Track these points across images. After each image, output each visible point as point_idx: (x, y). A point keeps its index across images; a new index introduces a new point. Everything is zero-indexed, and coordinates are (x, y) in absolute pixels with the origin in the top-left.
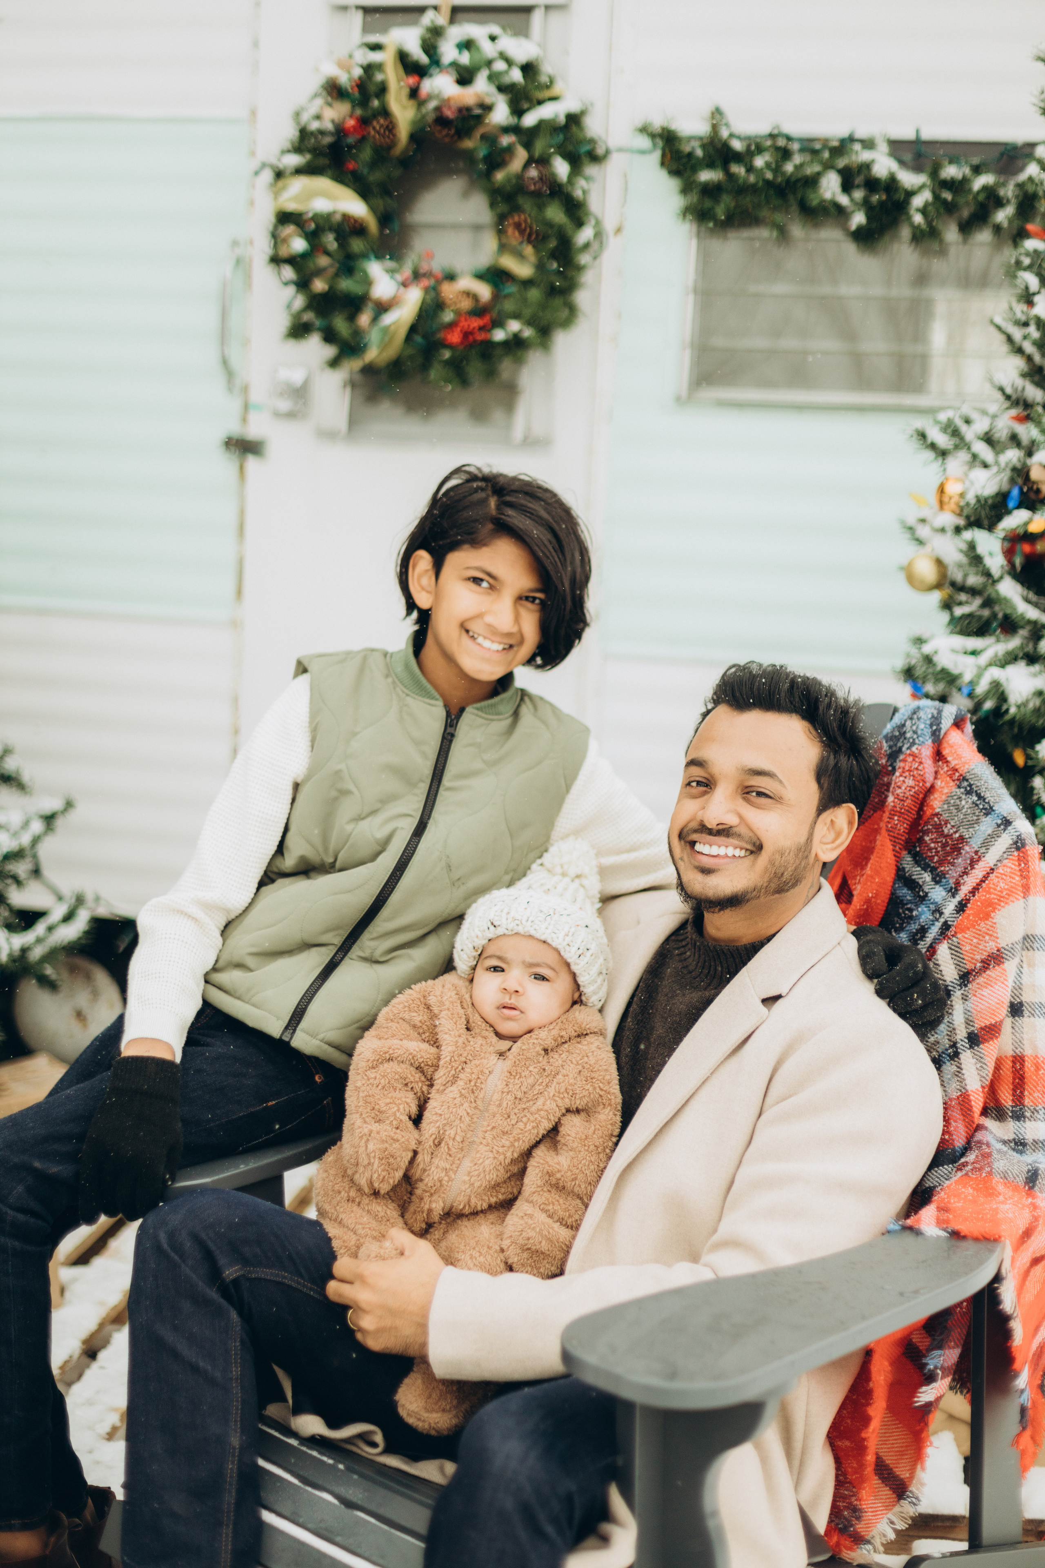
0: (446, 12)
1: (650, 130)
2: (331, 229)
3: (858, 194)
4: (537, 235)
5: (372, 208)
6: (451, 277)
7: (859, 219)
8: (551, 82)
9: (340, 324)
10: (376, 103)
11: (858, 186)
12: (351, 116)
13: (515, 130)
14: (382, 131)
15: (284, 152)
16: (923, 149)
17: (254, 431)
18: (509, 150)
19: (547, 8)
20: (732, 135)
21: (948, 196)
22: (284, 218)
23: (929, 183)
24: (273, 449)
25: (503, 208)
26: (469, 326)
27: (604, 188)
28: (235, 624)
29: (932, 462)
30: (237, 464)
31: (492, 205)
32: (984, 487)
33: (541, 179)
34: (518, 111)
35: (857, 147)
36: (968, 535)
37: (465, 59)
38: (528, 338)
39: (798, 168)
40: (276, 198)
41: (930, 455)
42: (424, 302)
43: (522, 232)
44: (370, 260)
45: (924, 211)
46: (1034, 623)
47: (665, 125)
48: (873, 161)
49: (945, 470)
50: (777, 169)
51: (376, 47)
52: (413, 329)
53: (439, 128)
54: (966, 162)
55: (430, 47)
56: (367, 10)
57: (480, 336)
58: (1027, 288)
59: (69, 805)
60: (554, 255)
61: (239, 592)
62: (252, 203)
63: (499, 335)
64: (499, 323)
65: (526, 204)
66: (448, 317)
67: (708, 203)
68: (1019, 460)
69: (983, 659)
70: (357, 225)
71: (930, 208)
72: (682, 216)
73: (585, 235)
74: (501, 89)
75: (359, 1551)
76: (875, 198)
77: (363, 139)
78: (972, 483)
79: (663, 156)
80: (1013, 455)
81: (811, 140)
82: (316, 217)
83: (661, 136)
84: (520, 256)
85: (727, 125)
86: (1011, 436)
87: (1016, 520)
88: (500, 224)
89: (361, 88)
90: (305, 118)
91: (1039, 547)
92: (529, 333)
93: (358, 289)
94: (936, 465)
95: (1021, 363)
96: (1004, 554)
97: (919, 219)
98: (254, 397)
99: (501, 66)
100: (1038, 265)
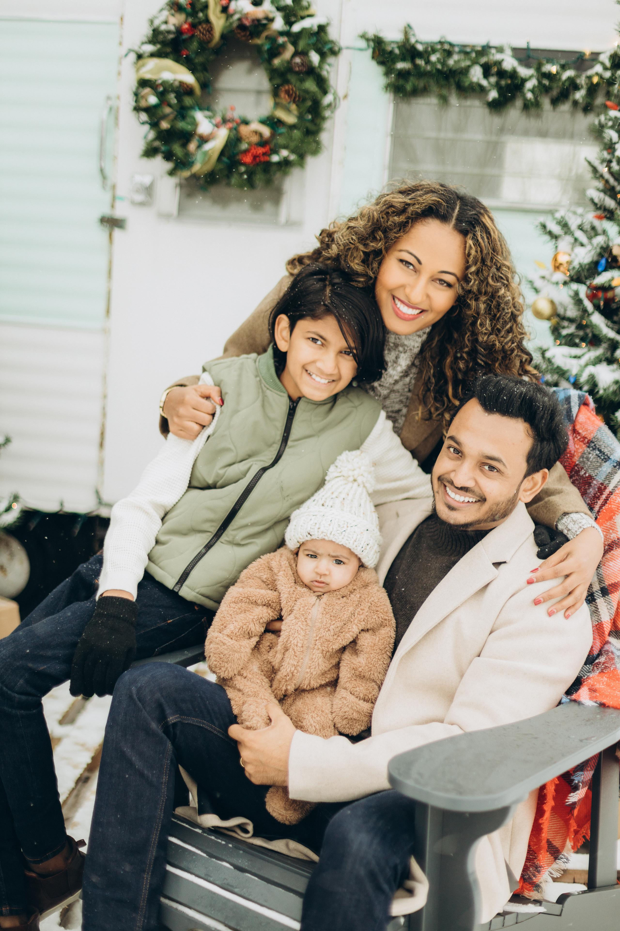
1: (367, 37)
2: (173, 91)
3: (493, 80)
4: (299, 98)
5: (197, 79)
6: (246, 122)
7: (493, 94)
8: (309, 5)
9: (177, 149)
10: (201, 15)
11: (493, 75)
12: (186, 22)
13: (287, 34)
14: (205, 32)
15: (143, 43)
16: (531, 54)
17: (119, 213)
20: (417, 42)
21: (546, 82)
22: (143, 83)
23: (535, 74)
24: (130, 224)
25: (278, 81)
26: (256, 152)
27: (337, 71)
28: (106, 331)
29: (548, 242)
30: (108, 233)
31: (271, 79)
32: (584, 258)
33: (302, 64)
34: (289, 23)
35: (493, 51)
36: (575, 286)
38: (293, 161)
39: (456, 62)
40: (138, 70)
41: (547, 238)
42: (229, 137)
43: (290, 96)
44: (196, 110)
45: (532, 91)
46: (611, 340)
47: (377, 34)
48: (503, 60)
49: (556, 247)
50: (444, 63)
52: (222, 153)
53: (239, 31)
54: (557, 62)
57: (262, 159)
58: (611, 140)
59: (8, 440)
60: (310, 111)
61: (108, 312)
62: (119, 74)
63: (275, 158)
64: (275, 151)
65: (293, 78)
66: (244, 146)
67: (401, 82)
68: (605, 243)
69: (583, 361)
70: (188, 89)
71: (536, 89)
72: (385, 89)
73: (328, 99)
74: (279, 9)
75: (250, 897)
76: (503, 83)
77: (193, 36)
78: (576, 255)
79: (374, 52)
80: (600, 240)
81: (465, 46)
82: (165, 83)
83: (373, 40)
84: (288, 110)
85: (414, 35)
86: (593, 228)
87: (601, 279)
88: (275, 93)
89: (192, 5)
90: (157, 23)
91: (610, 294)
92: (293, 157)
93: (189, 128)
94: (551, 244)
95: (600, 185)
96: (592, 297)
97: (529, 96)
98: (119, 192)
100: (617, 126)
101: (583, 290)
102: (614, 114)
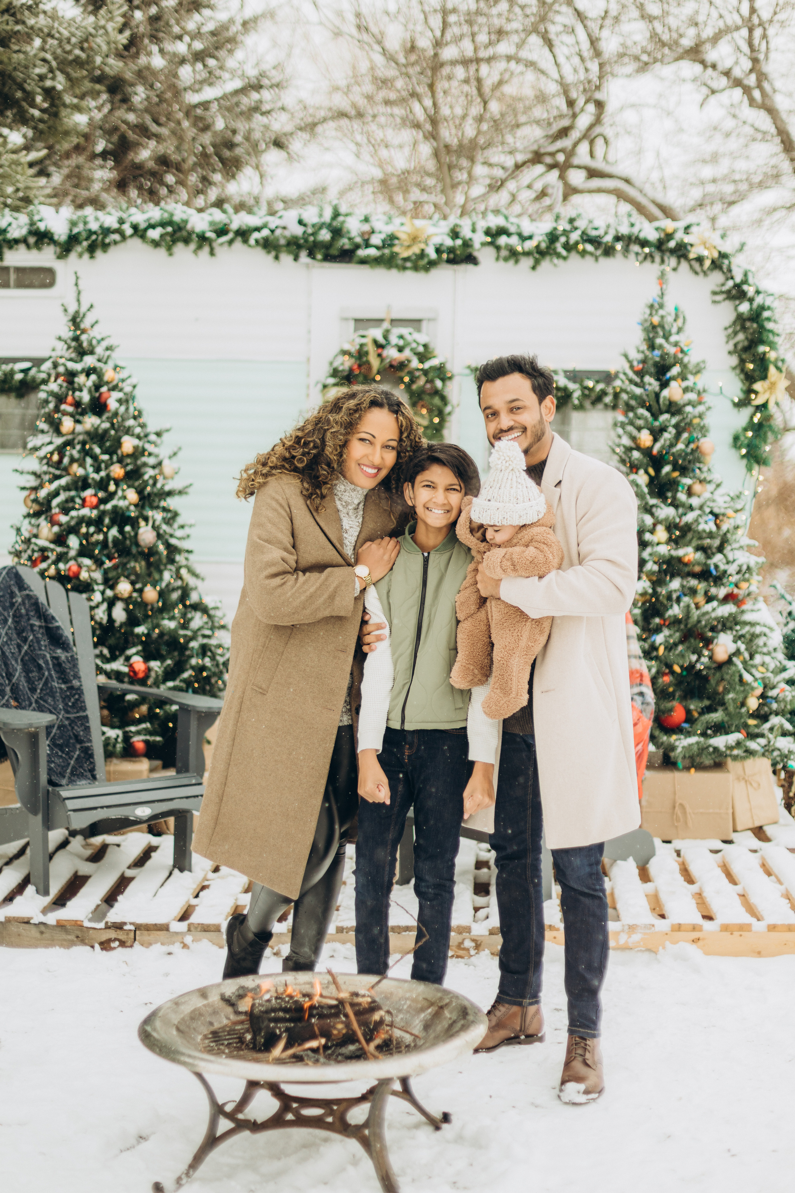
0: (388, 321)
1: (470, 367)
4: (431, 409)
8: (434, 350)
12: (355, 364)
13: (421, 369)
14: (367, 369)
15: (327, 377)
16: (576, 374)
18: (419, 377)
19: (429, 320)
21: (587, 392)
23: (579, 387)
25: (415, 399)
27: (453, 390)
33: (431, 388)
34: (422, 362)
37: (401, 343)
40: (324, 395)
43: (423, 407)
45: (578, 399)
51: (363, 336)
53: (390, 367)
54: (594, 379)
55: (385, 337)
56: (355, 320)
60: (437, 416)
65: (425, 397)
71: (580, 397)
73: (448, 408)
74: (415, 354)
77: (360, 371)
84: (423, 416)
89: (359, 353)
90: (336, 364)
95: (618, 457)
97: (577, 402)
99: (414, 345)
100: (623, 425)
102: (621, 418)
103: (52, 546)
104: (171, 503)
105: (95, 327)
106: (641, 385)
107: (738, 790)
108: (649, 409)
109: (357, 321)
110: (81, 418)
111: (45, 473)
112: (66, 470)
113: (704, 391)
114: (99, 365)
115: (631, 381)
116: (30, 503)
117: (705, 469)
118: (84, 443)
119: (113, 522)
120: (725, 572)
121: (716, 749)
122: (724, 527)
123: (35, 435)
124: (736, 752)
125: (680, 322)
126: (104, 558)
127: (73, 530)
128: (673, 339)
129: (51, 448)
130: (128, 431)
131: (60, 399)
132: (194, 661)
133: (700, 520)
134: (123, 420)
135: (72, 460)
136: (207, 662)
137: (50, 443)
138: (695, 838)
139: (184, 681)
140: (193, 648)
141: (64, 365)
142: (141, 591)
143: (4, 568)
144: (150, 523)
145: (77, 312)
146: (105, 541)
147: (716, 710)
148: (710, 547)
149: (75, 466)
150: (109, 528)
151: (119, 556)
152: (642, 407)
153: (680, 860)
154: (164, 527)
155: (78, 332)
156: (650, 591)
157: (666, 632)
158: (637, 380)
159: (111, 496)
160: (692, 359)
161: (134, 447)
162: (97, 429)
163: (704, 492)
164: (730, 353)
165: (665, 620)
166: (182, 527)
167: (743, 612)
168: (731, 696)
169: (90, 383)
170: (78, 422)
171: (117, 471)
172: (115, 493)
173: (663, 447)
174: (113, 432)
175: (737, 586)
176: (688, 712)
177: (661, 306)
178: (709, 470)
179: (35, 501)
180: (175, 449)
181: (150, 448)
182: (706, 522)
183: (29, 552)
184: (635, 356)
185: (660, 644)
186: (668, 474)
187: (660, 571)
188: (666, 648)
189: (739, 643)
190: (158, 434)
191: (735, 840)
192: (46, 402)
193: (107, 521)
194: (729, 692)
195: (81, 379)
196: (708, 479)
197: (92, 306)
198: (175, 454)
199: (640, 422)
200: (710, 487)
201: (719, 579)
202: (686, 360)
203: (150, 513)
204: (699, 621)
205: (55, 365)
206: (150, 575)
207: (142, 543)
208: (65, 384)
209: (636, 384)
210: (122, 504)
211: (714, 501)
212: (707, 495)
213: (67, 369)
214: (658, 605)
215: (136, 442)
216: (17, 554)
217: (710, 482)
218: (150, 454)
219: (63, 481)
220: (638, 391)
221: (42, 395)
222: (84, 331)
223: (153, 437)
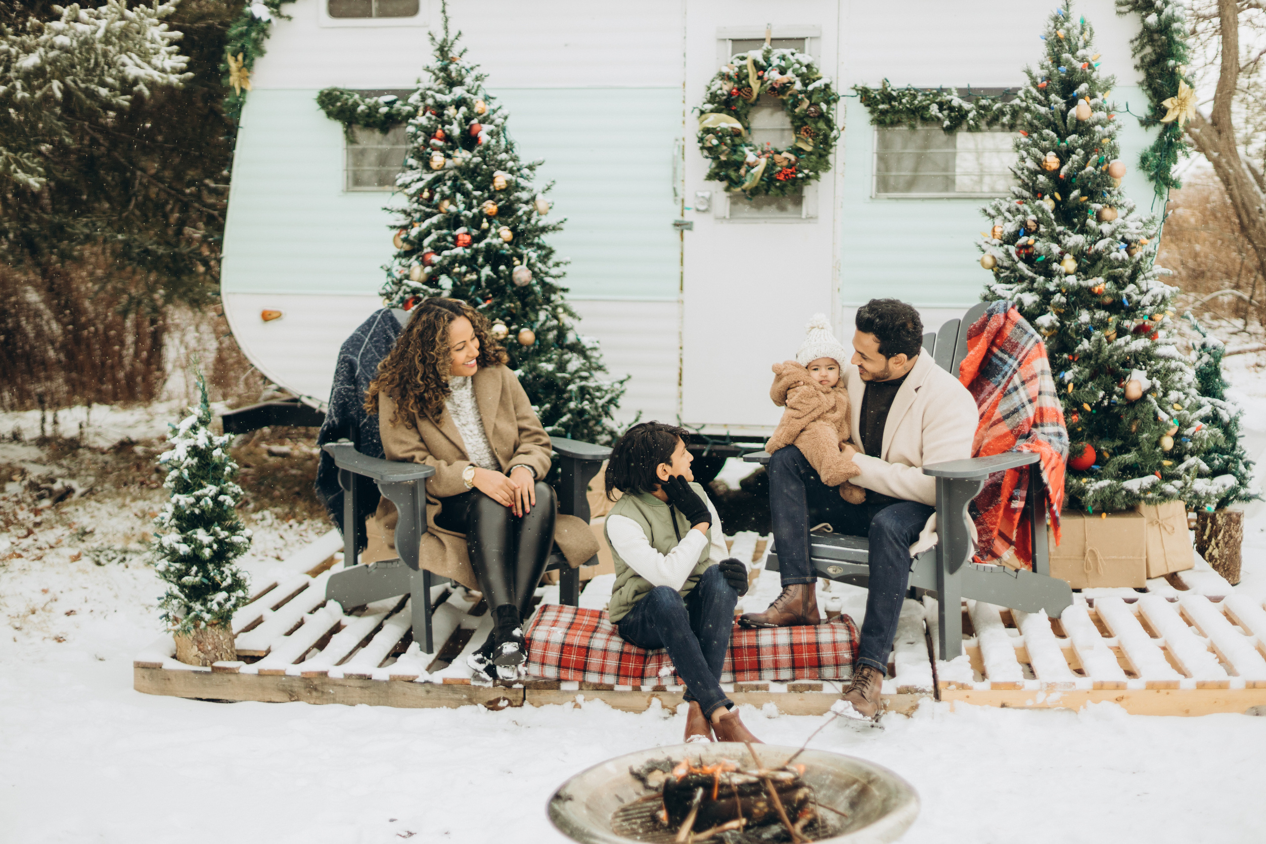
0: (768, 41)
1: (857, 88)
2: (728, 135)
3: (946, 112)
4: (814, 134)
5: (742, 125)
6: (778, 152)
7: (947, 123)
8: (818, 71)
9: (731, 174)
10: (744, 82)
11: (945, 110)
12: (734, 88)
13: (805, 92)
14: (747, 93)
15: (704, 103)
16: (971, 93)
17: (687, 219)
18: (802, 100)
19: (812, 38)
20: (892, 90)
21: (982, 112)
22: (707, 131)
23: (975, 107)
24: (696, 227)
25: (798, 123)
26: (787, 172)
27: (838, 113)
28: (681, 302)
30: (679, 233)
31: (792, 122)
32: (1011, 229)
33: (815, 111)
34: (805, 85)
35: (945, 93)
36: (1006, 246)
37: (783, 64)
38: (811, 176)
39: (920, 102)
40: (702, 122)
41: (988, 218)
42: (768, 163)
43: (807, 133)
44: (743, 147)
45: (973, 119)
46: (1030, 278)
47: (863, 85)
48: (952, 99)
49: (994, 223)
50: (911, 104)
51: (743, 58)
52: (764, 174)
53: (769, 92)
54: (989, 97)
55: (766, 59)
56: (733, 40)
57: (792, 176)
59: (629, 377)
60: (821, 142)
61: (682, 288)
62: (684, 122)
63: (800, 175)
64: (799, 170)
65: (809, 121)
66: (779, 169)
67: (882, 117)
68: (1023, 219)
69: (1014, 291)
70: (737, 132)
71: (975, 117)
72: (871, 123)
73: (833, 133)
74: (798, 75)
76: (953, 115)
77: (739, 97)
78: (1006, 228)
79: (862, 98)
80: (1020, 217)
81: (925, 90)
82: (722, 130)
83: (861, 90)
84: (807, 143)
85: (889, 85)
86: (1018, 210)
87: (1023, 240)
88: (797, 130)
89: (738, 76)
90: (713, 89)
91: (1030, 250)
92: (811, 174)
93: (740, 159)
94: (990, 221)
95: (1020, 182)
96: (1018, 253)
97: (971, 122)
98: (687, 205)
99: (797, 66)
100: (1026, 147)
101: (1012, 249)
102: (1024, 140)
103: (425, 287)
104: (546, 239)
105: (464, 56)
106: (1048, 104)
107: (1152, 535)
108: (1055, 130)
109: (734, 41)
110: (450, 152)
111: (416, 211)
112: (437, 206)
113: (1114, 108)
114: (467, 95)
115: (1035, 99)
116: (400, 243)
117: (1115, 192)
118: (455, 179)
119: (487, 261)
120: (1139, 302)
121: (1129, 493)
122: (1138, 255)
123: (404, 172)
124: (1150, 495)
125: (1087, 35)
126: (479, 299)
127: (445, 269)
128: (1080, 53)
129: (421, 185)
130: (501, 165)
131: (429, 133)
132: (572, 405)
133: (1113, 248)
134: (495, 154)
135: (444, 197)
136: (586, 405)
137: (420, 179)
138: (1107, 587)
139: (562, 425)
140: (571, 391)
141: (433, 97)
142: (517, 332)
143: (379, 312)
144: (525, 261)
145: (445, 40)
146: (478, 282)
147: (1128, 451)
148: (1121, 276)
149: (446, 203)
150: (482, 266)
151: (494, 296)
152: (1047, 127)
153: (1092, 610)
154: (539, 265)
155: (446, 62)
156: (1058, 324)
157: (1076, 368)
158: (1042, 98)
159: (484, 234)
160: (1101, 74)
161: (507, 182)
162: (468, 163)
163: (1115, 219)
164: (1136, 67)
165: (1074, 355)
166: (557, 265)
167: (1156, 345)
168: (1145, 435)
169: (460, 116)
170: (448, 156)
171: (490, 207)
172: (488, 230)
173: (1070, 170)
174: (485, 167)
175: (1151, 318)
176: (1099, 453)
177: (1067, 18)
178: (1119, 193)
179: (405, 240)
180: (549, 183)
181: (522, 182)
182: (1118, 250)
183: (401, 293)
184: (1038, 72)
185: (1069, 382)
186: (1076, 198)
187: (1068, 303)
188: (1075, 385)
189: (1154, 379)
190: (531, 168)
191: (1149, 588)
192: (415, 136)
193: (480, 260)
194: (1143, 431)
195: (451, 111)
196: (1119, 203)
197: (460, 33)
198: (549, 189)
199: (1046, 144)
200: (1121, 212)
201: (1132, 310)
202: (1094, 75)
203: (524, 251)
204: (1111, 356)
205: (423, 98)
206: (525, 315)
207: (517, 282)
208: (434, 117)
209: (1040, 103)
210: (496, 241)
211: (1125, 227)
212: (1119, 221)
213: (436, 102)
214: (1066, 339)
215: (509, 176)
216: (388, 296)
217: (1121, 206)
218: (523, 189)
219: (435, 220)
220: (1043, 110)
221: (411, 129)
222: (452, 61)
223: (525, 171)
